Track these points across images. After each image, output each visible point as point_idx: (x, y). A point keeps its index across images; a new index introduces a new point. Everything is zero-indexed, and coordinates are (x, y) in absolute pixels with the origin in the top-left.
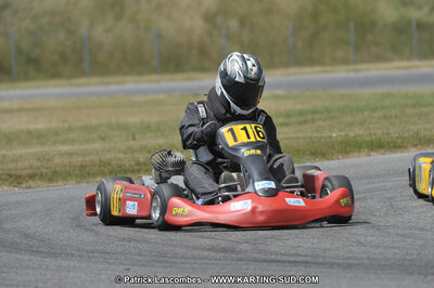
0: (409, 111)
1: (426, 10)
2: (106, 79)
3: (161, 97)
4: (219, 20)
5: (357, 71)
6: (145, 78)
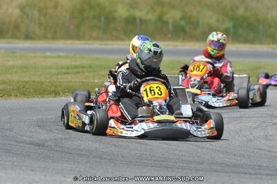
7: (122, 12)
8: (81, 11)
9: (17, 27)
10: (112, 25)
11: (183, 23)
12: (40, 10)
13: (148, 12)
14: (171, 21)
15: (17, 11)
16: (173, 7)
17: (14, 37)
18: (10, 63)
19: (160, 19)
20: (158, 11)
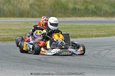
0: (77, 29)
1: (80, 6)
2: (7, 18)
3: (19, 23)
4: (33, 6)
5: (65, 19)
6: (15, 18)
7: (71, 6)
8: (54, 6)
9: (28, 13)
10: (67, 11)
11: (95, 10)
12: (38, 6)
13: (81, 6)
14: (90, 9)
15: (28, 6)
16: (91, 3)
17: (28, 17)
18: (27, 27)
19: (86, 8)
20: (85, 5)
